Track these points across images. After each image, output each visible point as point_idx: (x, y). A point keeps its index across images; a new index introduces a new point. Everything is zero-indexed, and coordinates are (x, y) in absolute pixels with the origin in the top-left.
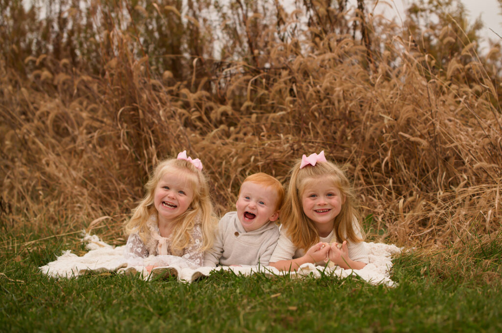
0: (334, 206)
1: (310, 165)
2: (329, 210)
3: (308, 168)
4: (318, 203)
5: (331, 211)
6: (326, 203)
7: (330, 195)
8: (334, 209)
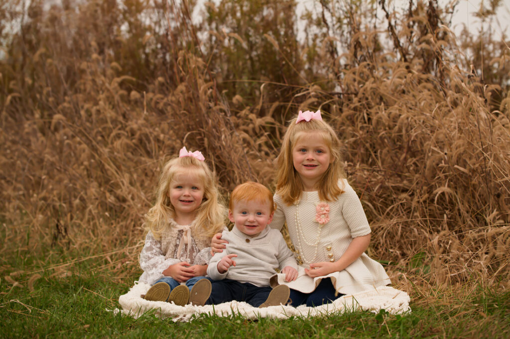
0: (320, 163)
1: (304, 121)
2: (316, 166)
3: (302, 124)
4: (307, 158)
5: (317, 167)
6: (314, 158)
7: (320, 151)
8: (321, 165)
